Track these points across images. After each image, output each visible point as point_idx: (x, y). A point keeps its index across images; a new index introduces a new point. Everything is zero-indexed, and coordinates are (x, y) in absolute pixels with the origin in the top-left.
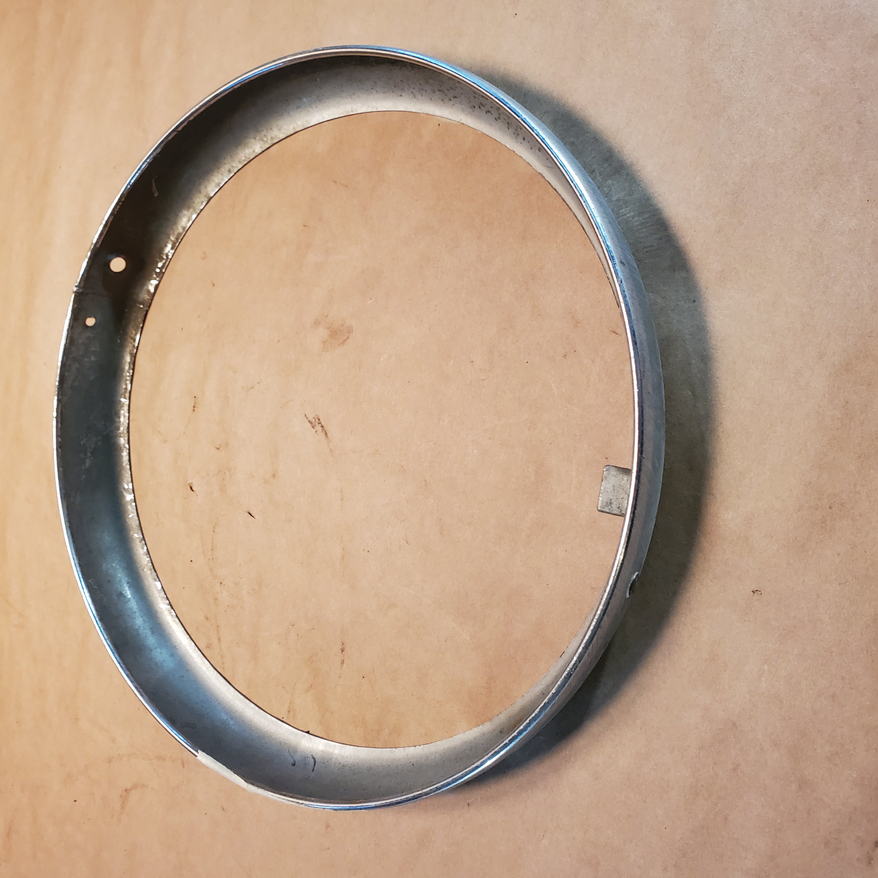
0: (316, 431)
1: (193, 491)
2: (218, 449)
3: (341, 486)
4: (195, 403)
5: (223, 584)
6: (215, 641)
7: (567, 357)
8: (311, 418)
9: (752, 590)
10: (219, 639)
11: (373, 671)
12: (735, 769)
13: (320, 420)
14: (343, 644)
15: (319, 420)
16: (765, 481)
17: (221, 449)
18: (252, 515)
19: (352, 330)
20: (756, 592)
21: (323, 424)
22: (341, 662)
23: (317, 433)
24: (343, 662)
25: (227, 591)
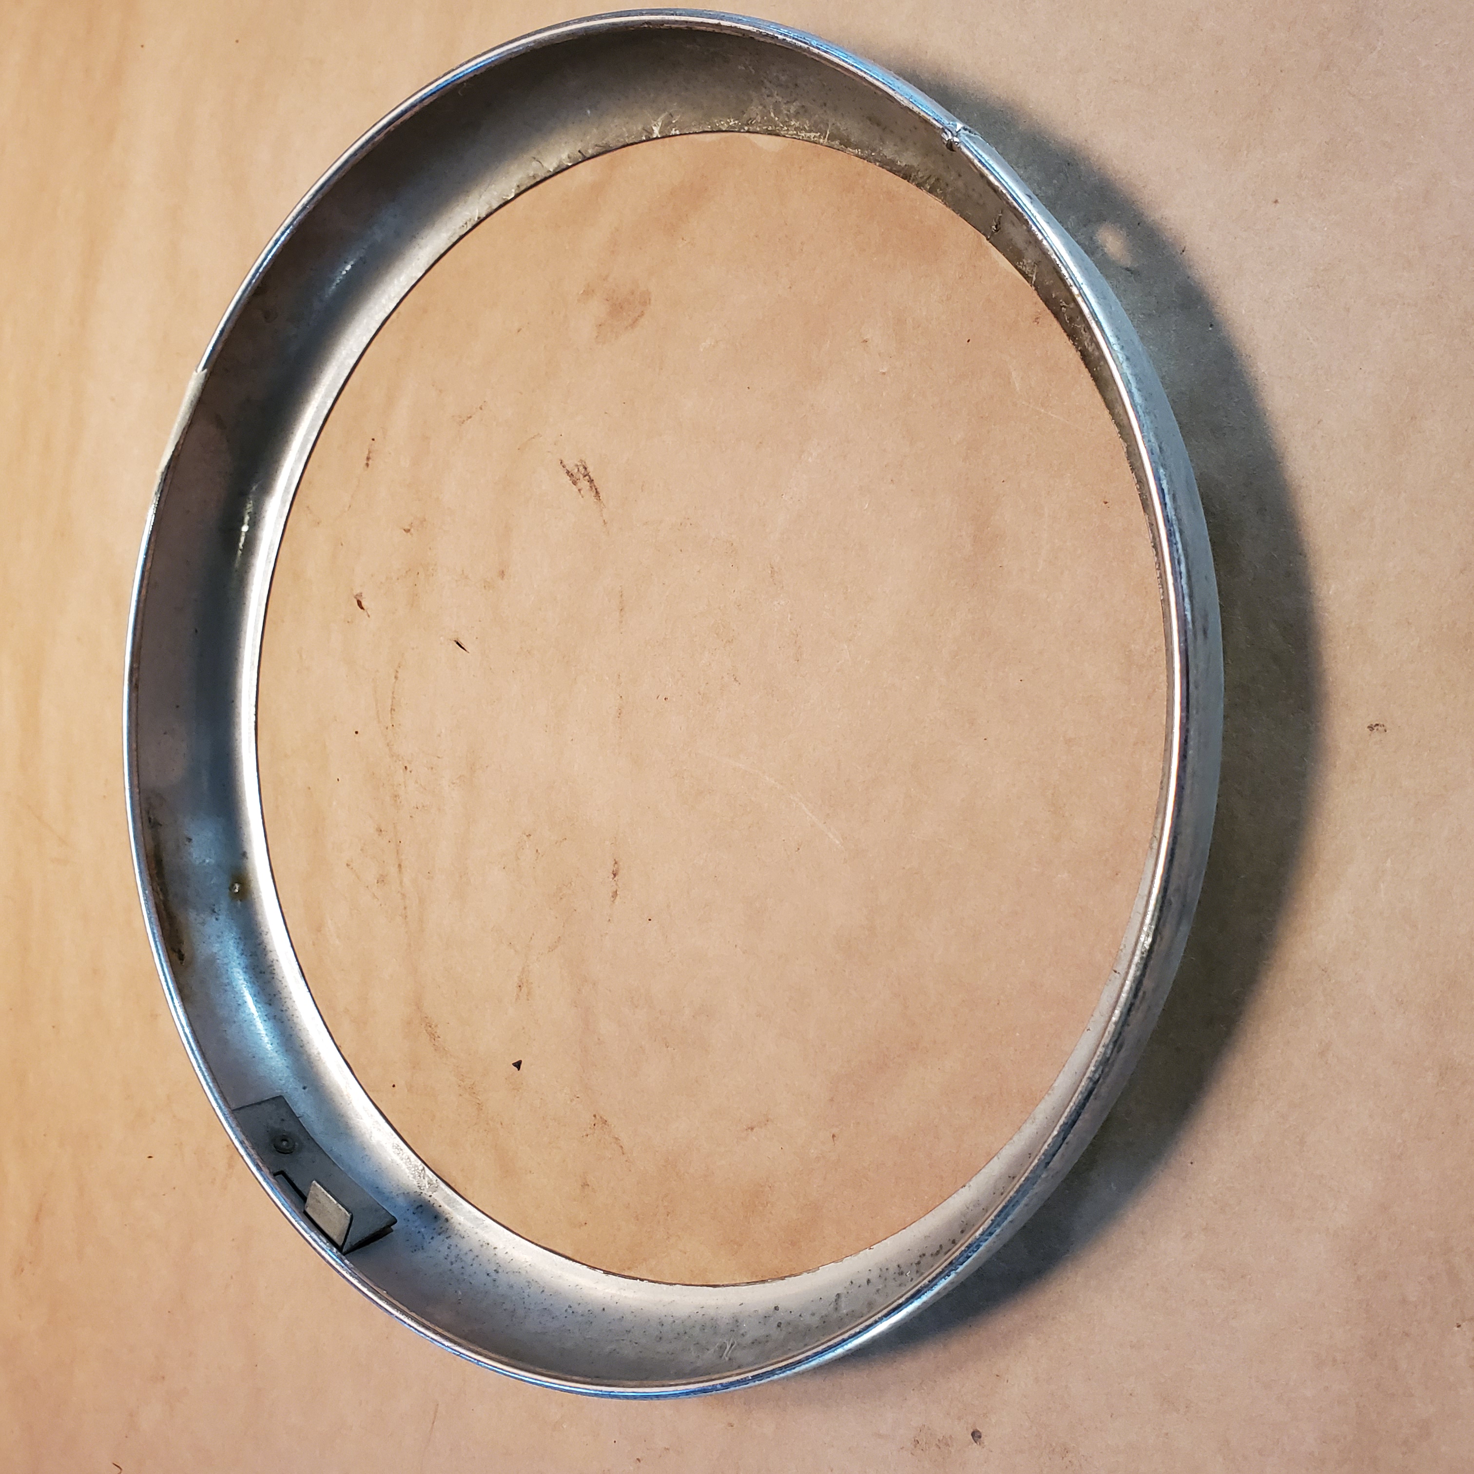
0: (579, 490)
1: (362, 608)
2: (408, 531)
3: (621, 586)
4: (370, 452)
5: (409, 769)
6: (394, 870)
7: (1040, 320)
8: (570, 467)
9: (1369, 725)
10: (400, 866)
11: (668, 906)
12: (1322, 1054)
13: (588, 469)
14: (616, 863)
15: (585, 468)
16: (1399, 522)
17: (412, 530)
18: (463, 646)
19: (650, 299)
20: (1376, 728)
21: (592, 476)
22: (611, 895)
23: (580, 492)
24: (615, 894)
25: (416, 782)
